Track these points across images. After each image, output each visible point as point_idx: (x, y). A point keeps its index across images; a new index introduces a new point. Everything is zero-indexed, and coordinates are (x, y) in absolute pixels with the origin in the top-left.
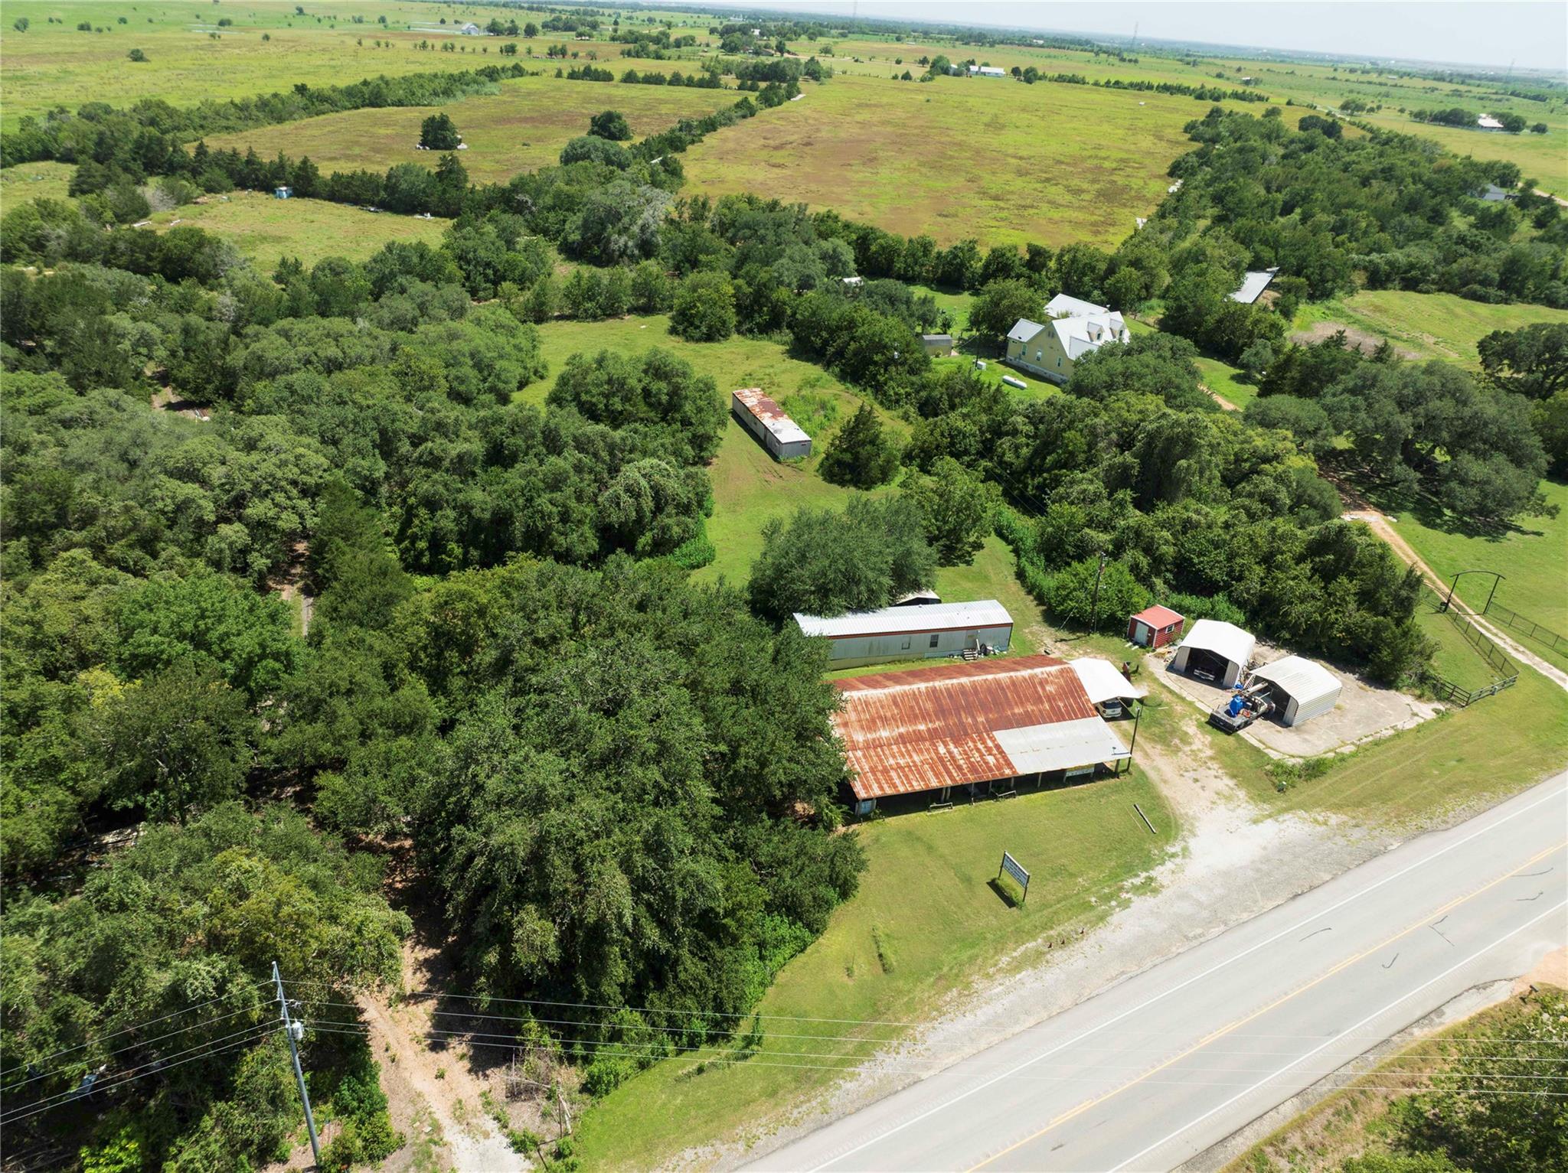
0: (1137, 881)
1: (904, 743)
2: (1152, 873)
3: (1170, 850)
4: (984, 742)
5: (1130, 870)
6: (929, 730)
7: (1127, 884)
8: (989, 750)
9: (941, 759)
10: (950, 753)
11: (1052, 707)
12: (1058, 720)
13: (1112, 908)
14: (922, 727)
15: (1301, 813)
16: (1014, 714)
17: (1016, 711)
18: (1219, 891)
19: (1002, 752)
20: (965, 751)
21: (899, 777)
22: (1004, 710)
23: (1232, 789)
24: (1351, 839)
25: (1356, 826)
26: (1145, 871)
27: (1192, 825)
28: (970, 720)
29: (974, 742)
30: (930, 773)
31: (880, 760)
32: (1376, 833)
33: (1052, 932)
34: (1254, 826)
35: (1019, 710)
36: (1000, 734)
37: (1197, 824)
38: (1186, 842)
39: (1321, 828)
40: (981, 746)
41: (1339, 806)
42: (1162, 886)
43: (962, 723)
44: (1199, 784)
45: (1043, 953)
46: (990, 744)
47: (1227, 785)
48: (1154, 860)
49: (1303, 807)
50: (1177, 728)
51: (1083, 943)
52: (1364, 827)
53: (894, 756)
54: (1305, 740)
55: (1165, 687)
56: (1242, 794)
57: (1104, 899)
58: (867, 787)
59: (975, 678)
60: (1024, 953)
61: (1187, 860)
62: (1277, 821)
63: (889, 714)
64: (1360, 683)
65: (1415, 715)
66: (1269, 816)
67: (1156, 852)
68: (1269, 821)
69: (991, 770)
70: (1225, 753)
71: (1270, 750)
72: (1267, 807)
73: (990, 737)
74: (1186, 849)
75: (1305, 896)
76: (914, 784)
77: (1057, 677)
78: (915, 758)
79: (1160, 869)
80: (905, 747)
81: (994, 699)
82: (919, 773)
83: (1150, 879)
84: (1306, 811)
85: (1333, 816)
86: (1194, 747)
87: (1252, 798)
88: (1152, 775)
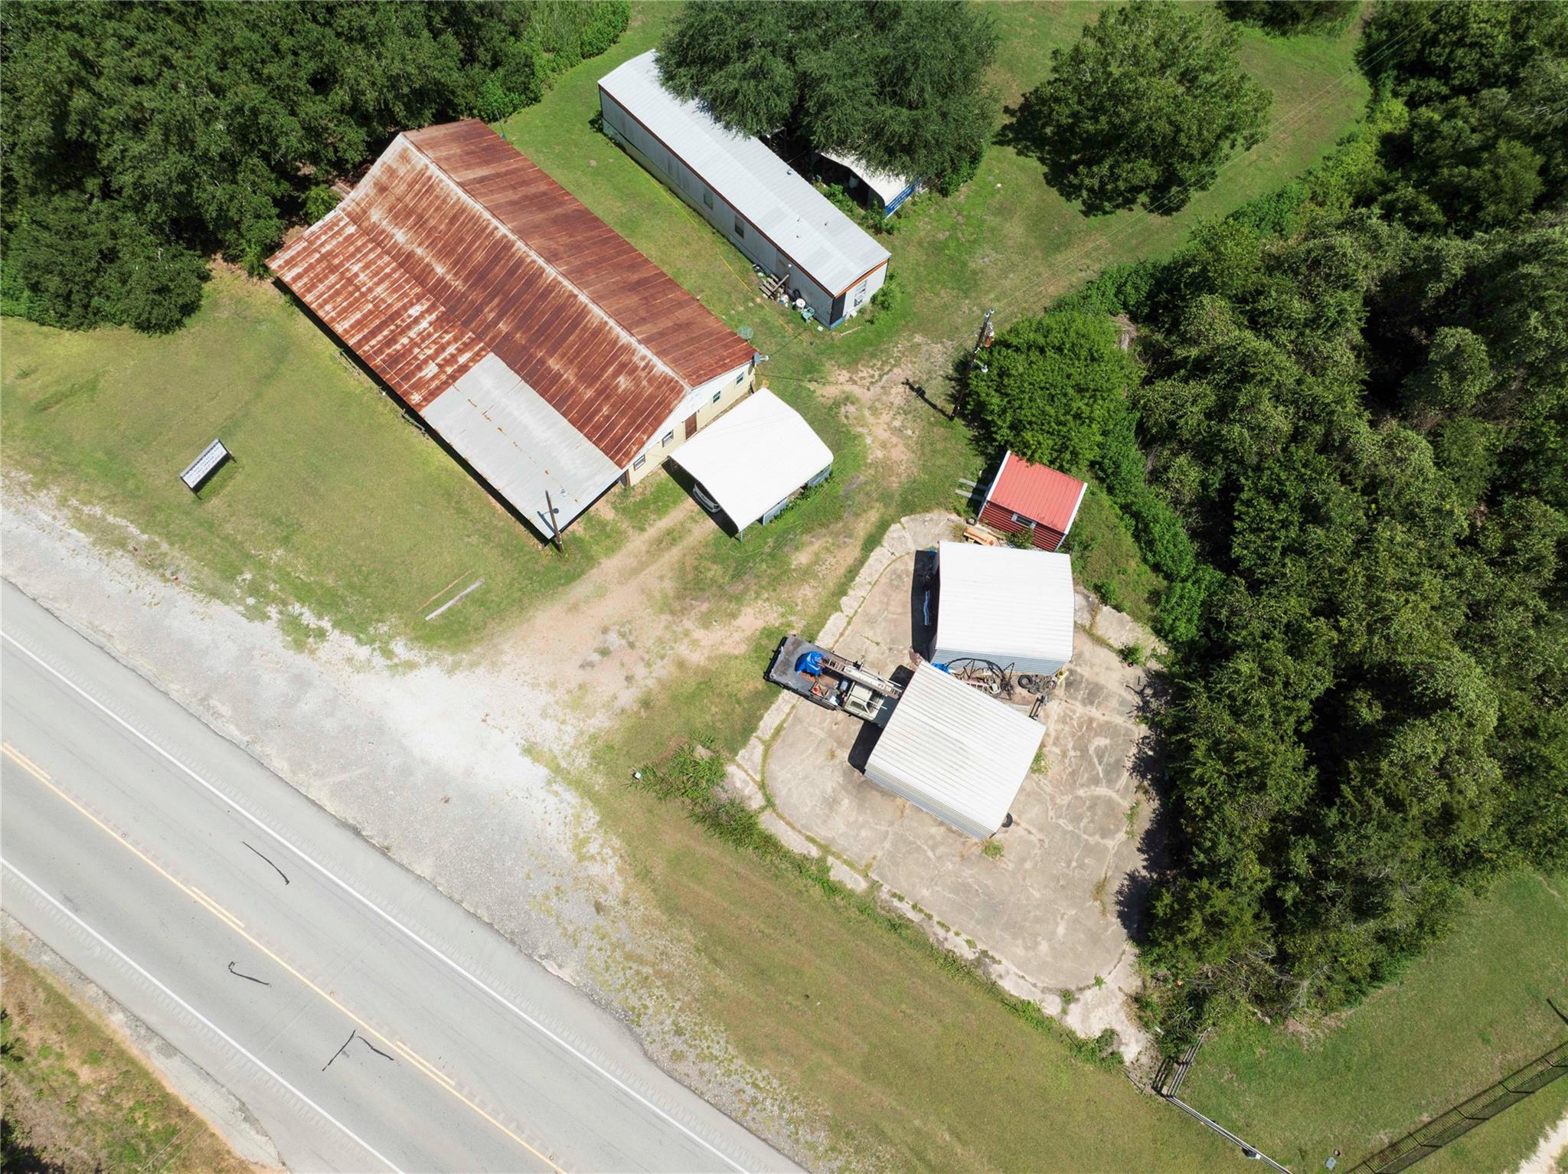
0: (309, 618)
2: (334, 635)
3: (399, 647)
4: (461, 350)
5: (326, 602)
6: (441, 279)
7: (296, 608)
8: (451, 360)
10: (416, 321)
11: (592, 401)
12: (573, 422)
13: (240, 601)
14: (440, 270)
15: (592, 816)
16: (542, 362)
17: (551, 362)
18: (331, 725)
19: (453, 378)
20: (430, 335)
21: (330, 288)
22: (540, 346)
23: (606, 706)
24: (554, 902)
25: (599, 908)
26: (336, 624)
27: (473, 665)
28: (492, 315)
29: (456, 339)
30: (358, 315)
31: (353, 255)
32: (587, 939)
33: (165, 547)
34: (518, 750)
35: (555, 365)
36: (492, 362)
37: (480, 671)
38: (429, 662)
39: (565, 851)
40: (451, 349)
41: (644, 875)
42: (312, 652)
43: (479, 310)
44: (596, 657)
45: (121, 544)
46: (462, 359)
47: (615, 697)
48: (364, 631)
49: (611, 818)
50: (738, 599)
51: (160, 584)
52: (601, 920)
53: (366, 267)
54: (832, 803)
55: (861, 562)
56: (600, 721)
57: (254, 589)
58: (290, 263)
59: (566, 282)
60: (115, 527)
61: (386, 673)
62: (549, 783)
63: (432, 223)
64: (1117, 883)
65: (1067, 997)
66: (557, 770)
67: (384, 628)
68: (543, 772)
69: (407, 378)
70: (707, 682)
71: (760, 748)
72: (582, 761)
73: (478, 354)
74: (411, 666)
75: (358, 842)
76: (328, 307)
77: (651, 380)
78: (379, 290)
79: (349, 641)
80: (394, 271)
81: (548, 324)
82: (351, 305)
83: (321, 634)
84: (600, 824)
85: (611, 868)
86: (699, 634)
87: (594, 738)
88: (581, 589)
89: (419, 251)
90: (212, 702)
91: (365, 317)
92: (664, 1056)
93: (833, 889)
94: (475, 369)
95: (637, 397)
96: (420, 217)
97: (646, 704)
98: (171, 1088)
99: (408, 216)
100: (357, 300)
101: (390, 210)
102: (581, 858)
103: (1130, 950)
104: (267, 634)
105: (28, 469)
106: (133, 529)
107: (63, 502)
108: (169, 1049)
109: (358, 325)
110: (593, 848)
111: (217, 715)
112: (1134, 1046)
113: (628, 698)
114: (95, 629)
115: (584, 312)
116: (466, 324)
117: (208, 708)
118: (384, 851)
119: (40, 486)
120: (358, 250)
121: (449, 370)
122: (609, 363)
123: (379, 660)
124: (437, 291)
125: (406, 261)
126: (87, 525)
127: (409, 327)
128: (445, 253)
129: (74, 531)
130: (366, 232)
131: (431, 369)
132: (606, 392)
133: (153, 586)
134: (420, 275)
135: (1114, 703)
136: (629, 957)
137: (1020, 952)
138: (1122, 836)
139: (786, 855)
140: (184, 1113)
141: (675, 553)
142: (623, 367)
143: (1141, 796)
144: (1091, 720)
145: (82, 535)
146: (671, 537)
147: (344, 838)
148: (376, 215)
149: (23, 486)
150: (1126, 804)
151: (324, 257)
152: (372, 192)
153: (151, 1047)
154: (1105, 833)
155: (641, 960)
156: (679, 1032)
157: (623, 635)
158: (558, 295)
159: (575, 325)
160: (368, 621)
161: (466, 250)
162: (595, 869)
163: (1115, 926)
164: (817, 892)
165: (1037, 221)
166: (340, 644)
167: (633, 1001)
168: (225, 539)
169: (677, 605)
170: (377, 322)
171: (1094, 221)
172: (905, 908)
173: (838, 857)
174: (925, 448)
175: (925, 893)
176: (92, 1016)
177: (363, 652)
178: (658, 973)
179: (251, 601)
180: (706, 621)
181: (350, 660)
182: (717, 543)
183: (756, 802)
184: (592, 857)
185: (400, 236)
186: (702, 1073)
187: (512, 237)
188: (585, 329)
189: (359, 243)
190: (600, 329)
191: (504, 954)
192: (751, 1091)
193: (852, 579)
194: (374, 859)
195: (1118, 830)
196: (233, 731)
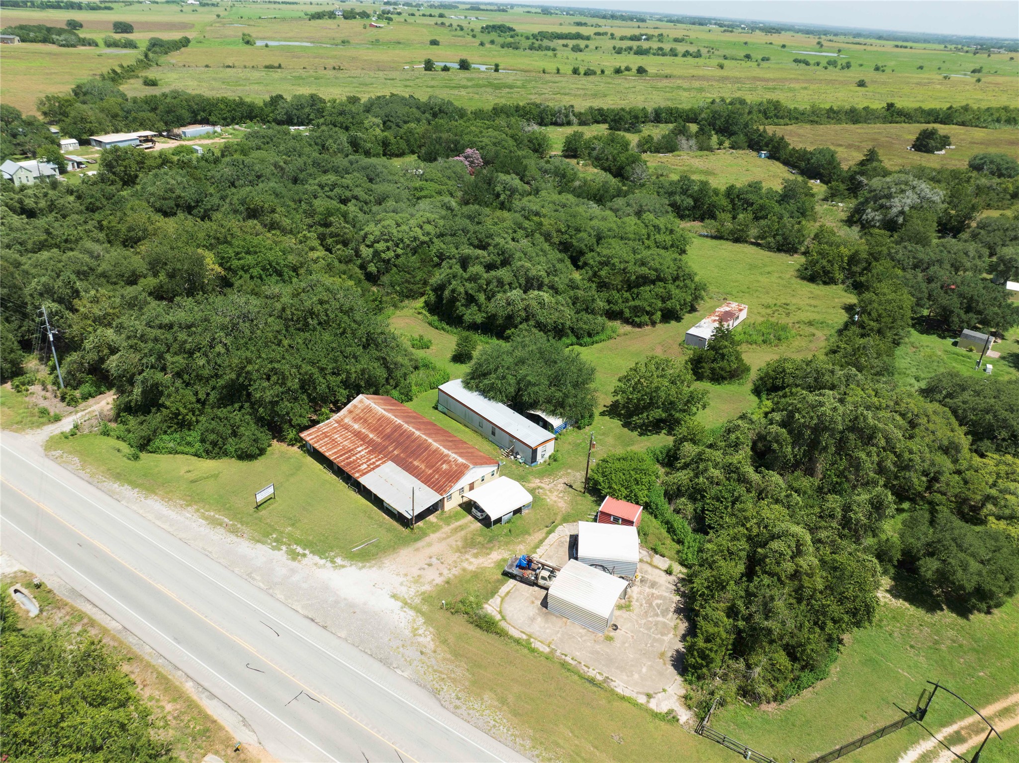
1: (355, 435)
2: (310, 556)
3: (339, 561)
4: (378, 460)
6: (371, 439)
7: (295, 547)
8: (372, 464)
9: (351, 451)
10: (359, 452)
11: (431, 474)
12: (423, 482)
14: (371, 436)
16: (411, 463)
19: (373, 469)
20: (365, 456)
21: (325, 442)
22: (411, 458)
23: (430, 583)
24: (401, 649)
25: (422, 653)
26: (311, 552)
27: (371, 567)
28: (392, 449)
29: (375, 457)
31: (335, 432)
32: (417, 663)
34: (389, 596)
35: (416, 463)
36: (390, 464)
37: (374, 569)
38: (351, 565)
39: (407, 633)
40: (374, 460)
42: (299, 561)
43: (387, 447)
44: (426, 566)
45: (221, 525)
46: (378, 463)
48: (324, 554)
50: (491, 549)
51: (235, 537)
52: (423, 657)
53: (341, 436)
54: (533, 619)
55: (545, 538)
56: (427, 588)
57: (276, 540)
58: (309, 435)
59: (424, 437)
60: (219, 519)
61: (331, 569)
62: (402, 608)
63: (370, 421)
65: (649, 696)
66: (406, 603)
67: (332, 554)
68: (400, 604)
69: (354, 469)
70: (476, 575)
71: (500, 599)
72: (417, 601)
73: (384, 461)
74: (343, 566)
75: (313, 623)
76: (322, 449)
77: (456, 465)
78: (345, 443)
79: (316, 558)
80: (352, 437)
81: (415, 450)
82: (333, 448)
83: (304, 555)
84: (425, 623)
85: (429, 639)
86: (472, 560)
87: (423, 593)
88: (420, 544)
89: (364, 431)
90: (253, 575)
91: (338, 451)
92: (451, 707)
93: (533, 651)
94: (382, 466)
95: (450, 471)
96: (365, 420)
97: (447, 583)
99: (360, 420)
100: (335, 446)
101: (353, 418)
102: (415, 635)
103: (679, 679)
104: (281, 556)
105: (184, 500)
106: (226, 520)
107: (197, 511)
109: (336, 453)
110: (421, 632)
111: (254, 579)
112: (685, 716)
113: (439, 580)
114: (205, 550)
115: (430, 445)
116: (380, 453)
117: (251, 577)
118: (325, 627)
119: (189, 506)
120: (338, 431)
122: (439, 461)
123: (329, 564)
124: (369, 443)
125: (358, 434)
126: (206, 518)
127: (356, 454)
128: (374, 430)
129: (200, 520)
130: (342, 426)
131: (365, 466)
132: (437, 471)
133: (232, 538)
134: (363, 438)
135: (664, 588)
136: (435, 671)
137: (625, 678)
138: (671, 635)
139: (511, 637)
141: (463, 533)
142: (444, 462)
143: (678, 621)
144: (653, 594)
145: (204, 521)
146: (461, 528)
147: (306, 622)
148: (347, 420)
149: (181, 505)
150: (672, 624)
151: (324, 433)
152: (345, 414)
153: (203, 696)
154: (663, 634)
155: (441, 672)
156: (459, 699)
158: (420, 441)
159: (426, 449)
160: (326, 551)
161: (383, 429)
162: (421, 639)
163: (671, 670)
164: (526, 651)
166: (312, 559)
167: (437, 686)
168: (266, 524)
169: (463, 550)
170: (343, 453)
172: (568, 659)
173: (536, 639)
175: (578, 654)
176: (177, 683)
177: (323, 562)
178: (449, 678)
179: (274, 544)
180: (476, 556)
181: (316, 564)
182: (481, 530)
183: (498, 617)
184: (420, 635)
185: (356, 426)
186: (469, 714)
187: (403, 424)
188: (430, 451)
189: (338, 429)
190: (436, 450)
191: (377, 665)
192: (493, 723)
194: (320, 630)
195: (669, 633)
196: (261, 585)
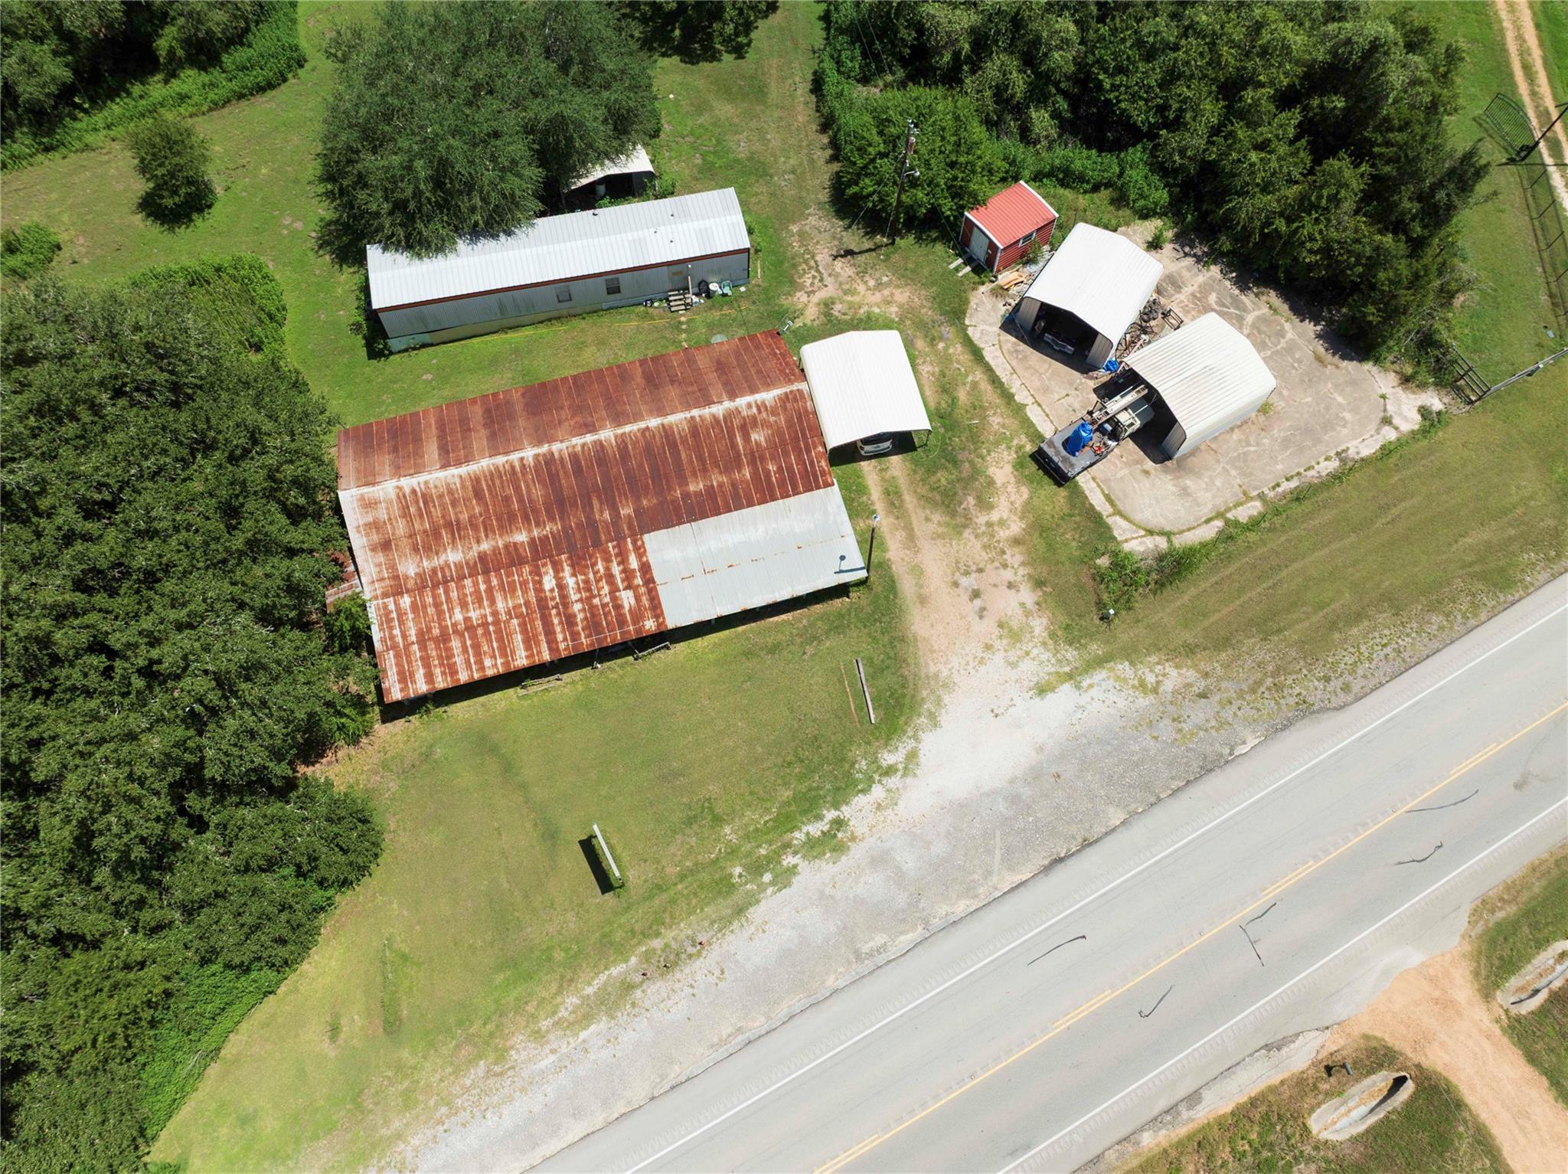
0: (815, 829)
1: (486, 572)
2: (846, 811)
3: (888, 758)
4: (623, 561)
5: (808, 805)
6: (532, 541)
7: (799, 836)
8: (628, 574)
9: (542, 603)
10: (561, 586)
11: (755, 474)
12: (763, 501)
13: (763, 889)
14: (521, 537)
15: (1123, 668)
16: (686, 495)
17: (692, 488)
18: (940, 848)
19: (649, 581)
20: (587, 582)
21: (465, 650)
22: (670, 489)
23: (1028, 613)
24: (1186, 727)
25: (1203, 695)
26: (836, 806)
27: (939, 702)
28: (607, 515)
29: (607, 560)
30: (518, 638)
31: (440, 613)
32: (1228, 714)
33: (657, 943)
34: (1037, 700)
35: (696, 486)
36: (653, 541)
37: (946, 699)
38: (917, 740)
39: (1144, 701)
40: (616, 569)
41: (1190, 650)
42: (853, 838)
43: (592, 523)
44: (978, 603)
46: (634, 563)
47: (1022, 605)
48: (856, 783)
49: (1131, 653)
50: (976, 473)
51: (698, 964)
52: (1215, 698)
53: (464, 605)
55: (988, 369)
56: (1039, 625)
57: (756, 869)
59: (627, 428)
60: (603, 988)
61: (909, 780)
62: (1078, 687)
63: (464, 517)
64: (1320, 347)
65: (1387, 421)
66: (1070, 676)
67: (863, 764)
68: (1067, 687)
69: (622, 622)
70: (1040, 528)
71: (1118, 518)
72: (1071, 654)
73: (637, 549)
74: (912, 756)
76: (488, 662)
77: (774, 412)
78: (500, 605)
79: (860, 800)
80: (488, 582)
82: (500, 639)
83: (839, 823)
84: (1132, 664)
85: (1173, 673)
86: (995, 516)
87: (1053, 635)
88: (907, 586)
89: (485, 546)
90: (865, 949)
91: (524, 631)
92: (1342, 698)
93: (1254, 524)
94: (652, 558)
95: (779, 432)
96: (449, 525)
97: (1039, 584)
98: (1227, 1107)
99: (437, 535)
100: (498, 632)
101: (416, 550)
102: (1155, 691)
103: (1368, 366)
104: (813, 874)
105: (472, 1062)
106: (616, 970)
107: (539, 1036)
108: (1193, 1099)
110: (1151, 679)
111: (879, 950)
113: (1028, 595)
116: (597, 544)
117: (870, 955)
119: (502, 1055)
120: (437, 605)
121: (639, 581)
122: (732, 437)
123: (893, 782)
124: (541, 551)
125: (485, 565)
127: (564, 597)
128: (507, 521)
129: (583, 1035)
130: (421, 587)
131: (627, 598)
132: (756, 457)
133: (699, 971)
134: (513, 558)
135: (1186, 274)
136: (1253, 691)
138: (1287, 326)
139: (1215, 542)
140: (1253, 1102)
141: (909, 500)
142: (745, 430)
143: (1264, 298)
145: (593, 1028)
146: (892, 495)
147: (1061, 873)
148: (409, 568)
149: (489, 1074)
150: (1265, 310)
151: (422, 641)
152: (381, 557)
153: (1185, 1114)
154: (1281, 334)
155: (1259, 683)
156: (1327, 679)
157: (967, 573)
158: (635, 444)
159: (674, 446)
160: (848, 775)
161: (521, 501)
162: (1168, 686)
163: (1350, 366)
165: (727, 91)
166: (858, 810)
167: (1292, 701)
168: (682, 877)
169: (959, 520)
170: (538, 623)
171: (751, 55)
172: (1286, 486)
173: (1229, 510)
174: (907, 276)
175: (1280, 467)
177: (877, 792)
178: (1275, 674)
179: (767, 877)
180: (985, 505)
181: (879, 807)
182: (916, 463)
183: (1162, 543)
184: (1158, 683)
185: (453, 556)
186: (1365, 677)
187: (544, 449)
188: (684, 440)
189: (429, 600)
190: (695, 428)
191: (1217, 782)
193: (1001, 384)
194: (1092, 855)
195: (1282, 325)
196: (906, 939)
